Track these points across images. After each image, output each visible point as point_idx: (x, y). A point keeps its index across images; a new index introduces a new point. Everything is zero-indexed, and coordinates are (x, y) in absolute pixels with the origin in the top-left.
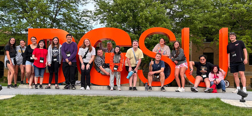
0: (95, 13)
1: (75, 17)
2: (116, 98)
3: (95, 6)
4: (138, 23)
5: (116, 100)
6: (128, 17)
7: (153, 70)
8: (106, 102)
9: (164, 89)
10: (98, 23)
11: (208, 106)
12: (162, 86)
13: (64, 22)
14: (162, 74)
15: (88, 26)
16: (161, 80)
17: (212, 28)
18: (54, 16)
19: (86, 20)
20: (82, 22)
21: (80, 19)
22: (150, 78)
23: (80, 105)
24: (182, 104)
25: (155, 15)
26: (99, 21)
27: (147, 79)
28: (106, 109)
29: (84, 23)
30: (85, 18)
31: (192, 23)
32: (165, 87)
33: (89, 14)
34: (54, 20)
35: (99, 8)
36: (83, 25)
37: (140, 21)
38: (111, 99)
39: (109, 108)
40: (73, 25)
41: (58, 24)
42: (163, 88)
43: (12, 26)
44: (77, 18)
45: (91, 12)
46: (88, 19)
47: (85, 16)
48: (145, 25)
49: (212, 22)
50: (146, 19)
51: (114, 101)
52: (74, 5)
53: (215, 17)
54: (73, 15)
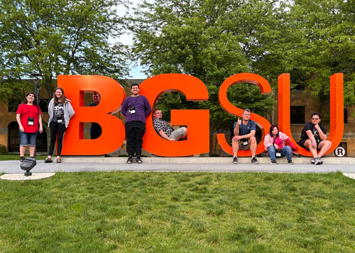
0: (133, 49)
1: (101, 55)
2: (199, 175)
3: (134, 39)
4: (201, 63)
5: (199, 177)
6: (187, 55)
7: (240, 134)
8: (188, 180)
9: (256, 160)
10: (139, 63)
11: (330, 183)
12: (253, 156)
13: (87, 62)
14: (253, 139)
15: (122, 68)
16: (251, 147)
17: (306, 70)
18: (71, 53)
19: (120, 60)
20: (114, 62)
21: (111, 57)
22: (235, 145)
23: (154, 185)
24: (294, 181)
25: (226, 52)
26: (140, 61)
27: (231, 145)
28: (193, 191)
29: (116, 64)
30: (117, 56)
31: (277, 64)
32: (257, 158)
33: (124, 50)
34: (71, 60)
35: (138, 42)
36: (115, 66)
37: (204, 62)
38: (193, 176)
39: (197, 189)
40: (100, 66)
41: (76, 65)
42: (254, 160)
43: (7, 68)
44: (105, 56)
45: (127, 47)
46: (123, 57)
47: (118, 53)
48: (211, 67)
49: (305, 63)
50: (213, 58)
51: (198, 179)
52: (101, 36)
53: (309, 54)
54: (98, 52)
